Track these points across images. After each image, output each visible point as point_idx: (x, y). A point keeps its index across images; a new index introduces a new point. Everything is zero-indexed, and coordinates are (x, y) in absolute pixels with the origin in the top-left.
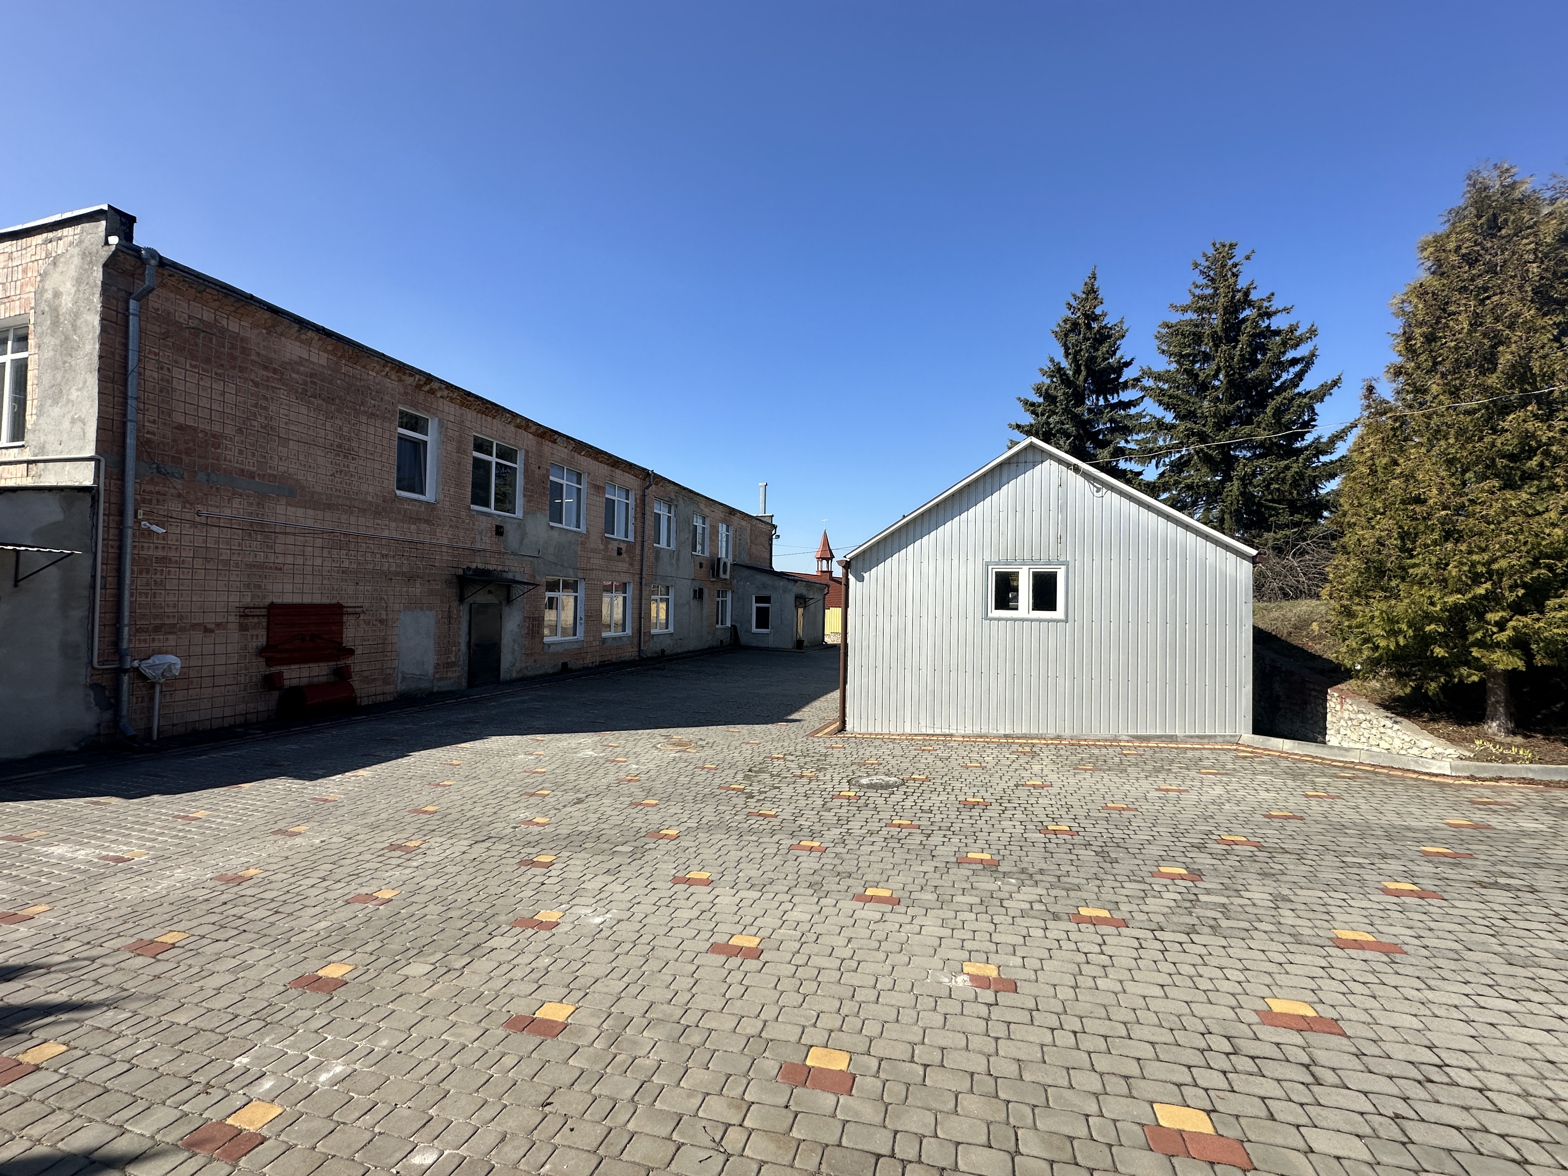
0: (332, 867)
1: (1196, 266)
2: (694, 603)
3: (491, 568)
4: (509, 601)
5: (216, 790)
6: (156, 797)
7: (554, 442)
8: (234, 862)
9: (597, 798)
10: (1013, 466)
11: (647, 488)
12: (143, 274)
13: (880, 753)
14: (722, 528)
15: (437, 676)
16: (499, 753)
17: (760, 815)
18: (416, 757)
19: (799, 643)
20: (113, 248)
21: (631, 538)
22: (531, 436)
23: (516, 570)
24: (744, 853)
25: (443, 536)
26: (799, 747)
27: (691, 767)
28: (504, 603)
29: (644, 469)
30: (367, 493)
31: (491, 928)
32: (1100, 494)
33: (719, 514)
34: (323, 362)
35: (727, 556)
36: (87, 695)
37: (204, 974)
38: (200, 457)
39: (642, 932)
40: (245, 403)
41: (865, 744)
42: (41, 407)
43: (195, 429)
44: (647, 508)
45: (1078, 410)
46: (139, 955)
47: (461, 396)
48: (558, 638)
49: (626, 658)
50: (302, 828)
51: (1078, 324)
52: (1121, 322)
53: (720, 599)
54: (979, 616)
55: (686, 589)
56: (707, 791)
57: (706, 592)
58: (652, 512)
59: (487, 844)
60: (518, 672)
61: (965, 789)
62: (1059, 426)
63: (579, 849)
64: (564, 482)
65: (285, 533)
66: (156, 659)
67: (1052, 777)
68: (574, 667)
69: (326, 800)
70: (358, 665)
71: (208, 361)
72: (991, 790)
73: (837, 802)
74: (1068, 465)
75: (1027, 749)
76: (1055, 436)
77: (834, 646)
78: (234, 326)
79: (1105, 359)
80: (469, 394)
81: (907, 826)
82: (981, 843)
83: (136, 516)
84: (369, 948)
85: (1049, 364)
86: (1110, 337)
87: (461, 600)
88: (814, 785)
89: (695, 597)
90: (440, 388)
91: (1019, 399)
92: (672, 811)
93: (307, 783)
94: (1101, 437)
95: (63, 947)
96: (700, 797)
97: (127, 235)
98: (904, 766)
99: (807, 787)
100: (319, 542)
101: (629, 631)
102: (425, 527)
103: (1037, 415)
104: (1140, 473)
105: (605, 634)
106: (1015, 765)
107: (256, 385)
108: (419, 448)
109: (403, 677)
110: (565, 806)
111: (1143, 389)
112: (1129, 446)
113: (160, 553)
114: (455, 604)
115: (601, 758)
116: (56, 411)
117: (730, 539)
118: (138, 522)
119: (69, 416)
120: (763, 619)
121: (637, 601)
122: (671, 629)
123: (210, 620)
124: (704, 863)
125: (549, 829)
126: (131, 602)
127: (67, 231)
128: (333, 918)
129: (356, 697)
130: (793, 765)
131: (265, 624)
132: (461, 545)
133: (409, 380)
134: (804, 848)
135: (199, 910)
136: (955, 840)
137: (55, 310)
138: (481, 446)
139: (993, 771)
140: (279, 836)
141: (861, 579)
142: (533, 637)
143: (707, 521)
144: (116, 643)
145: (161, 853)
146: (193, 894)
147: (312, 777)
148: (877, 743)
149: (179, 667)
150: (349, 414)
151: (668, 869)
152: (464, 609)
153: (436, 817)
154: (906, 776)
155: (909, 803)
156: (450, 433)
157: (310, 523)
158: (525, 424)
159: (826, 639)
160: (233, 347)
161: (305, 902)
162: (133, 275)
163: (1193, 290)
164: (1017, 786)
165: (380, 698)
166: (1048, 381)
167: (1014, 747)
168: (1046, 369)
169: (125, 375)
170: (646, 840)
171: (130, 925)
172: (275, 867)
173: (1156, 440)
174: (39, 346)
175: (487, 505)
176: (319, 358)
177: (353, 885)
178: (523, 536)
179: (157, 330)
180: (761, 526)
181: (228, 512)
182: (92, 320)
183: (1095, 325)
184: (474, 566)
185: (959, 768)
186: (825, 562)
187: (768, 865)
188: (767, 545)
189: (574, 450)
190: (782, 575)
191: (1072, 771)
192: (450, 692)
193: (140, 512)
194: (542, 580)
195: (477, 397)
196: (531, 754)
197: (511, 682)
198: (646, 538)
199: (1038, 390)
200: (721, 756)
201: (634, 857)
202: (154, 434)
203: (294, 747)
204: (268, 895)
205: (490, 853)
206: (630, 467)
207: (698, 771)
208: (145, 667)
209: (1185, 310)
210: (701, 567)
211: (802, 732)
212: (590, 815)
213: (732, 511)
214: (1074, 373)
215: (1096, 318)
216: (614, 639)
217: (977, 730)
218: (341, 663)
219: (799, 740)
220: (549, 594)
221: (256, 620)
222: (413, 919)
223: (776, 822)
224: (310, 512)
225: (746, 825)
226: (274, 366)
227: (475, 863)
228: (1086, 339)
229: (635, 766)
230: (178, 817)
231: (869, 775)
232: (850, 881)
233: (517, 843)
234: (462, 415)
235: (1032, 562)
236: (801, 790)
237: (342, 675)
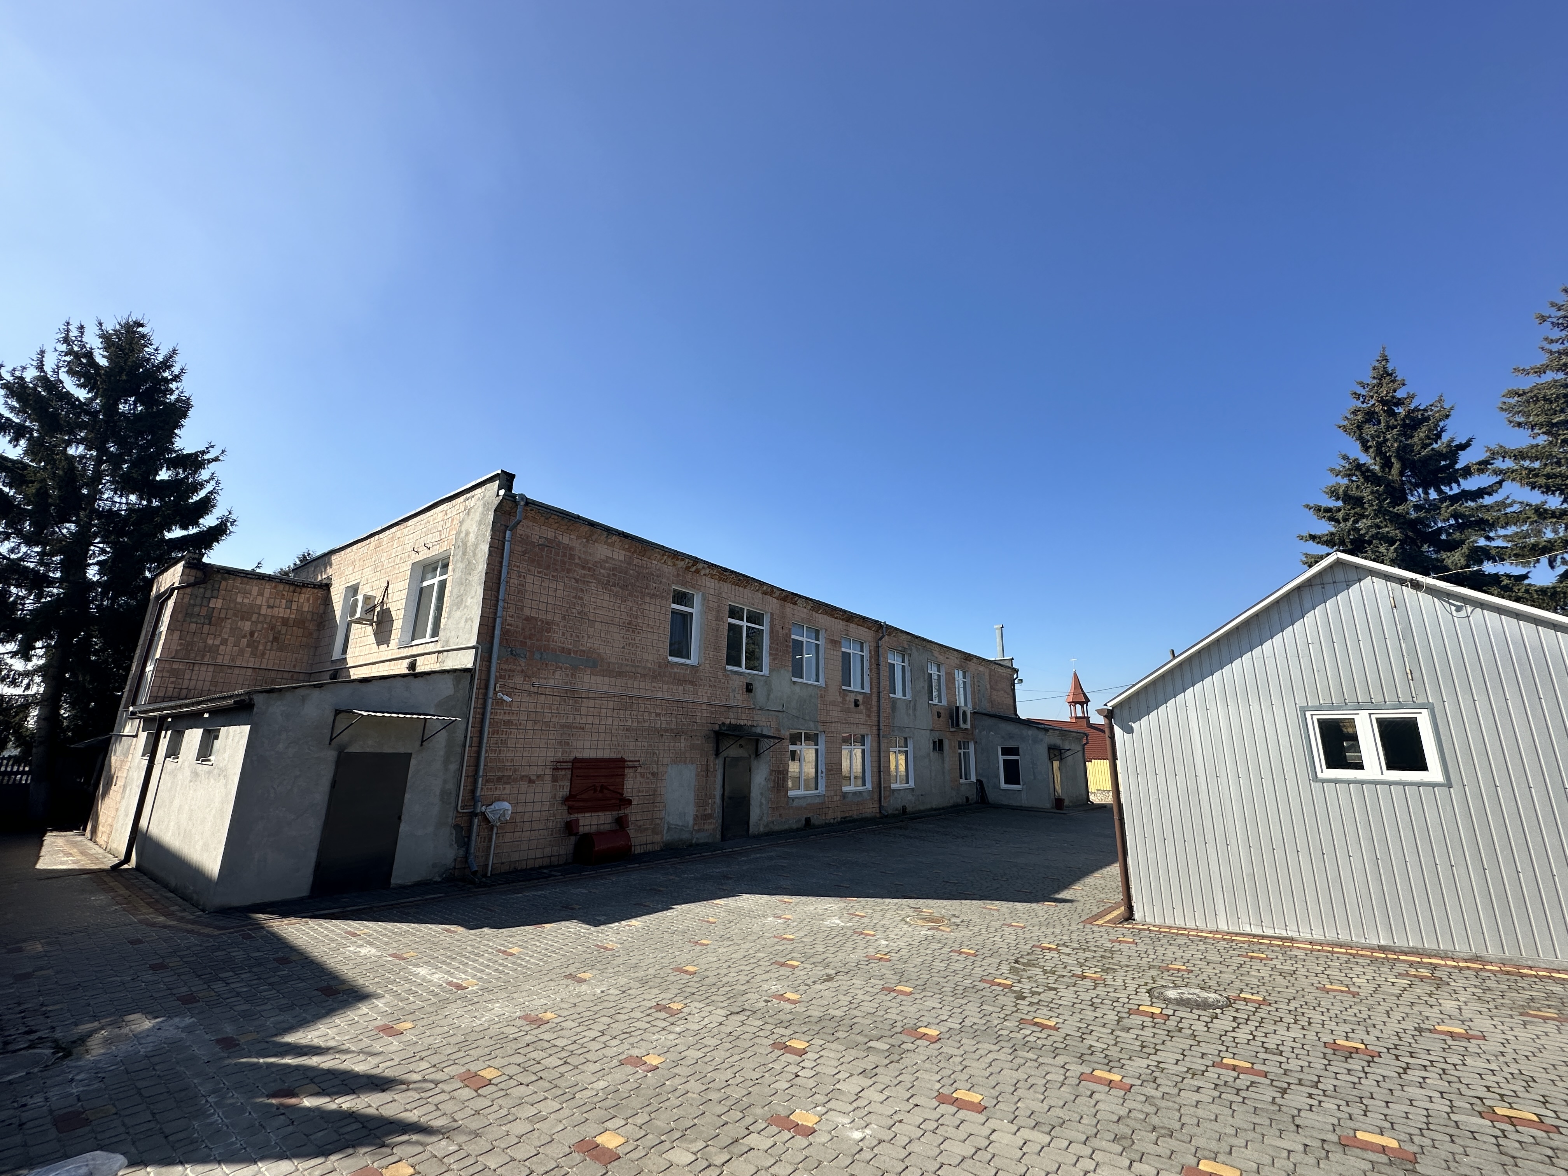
0: (609, 1020)
1: (1543, 319)
2: (934, 756)
3: (742, 723)
4: (757, 755)
5: (527, 928)
6: (486, 930)
7: (795, 604)
8: (535, 1003)
9: (846, 978)
10: (1317, 589)
11: (881, 639)
12: (516, 512)
13: (1187, 955)
14: (959, 675)
15: (696, 828)
16: (750, 913)
17: (1036, 1024)
18: (679, 910)
19: (1059, 803)
20: (501, 498)
21: (867, 690)
22: (775, 600)
23: (764, 724)
24: (1021, 1075)
25: (703, 695)
26: (1074, 936)
27: (946, 950)
28: (753, 756)
29: (877, 622)
30: (647, 661)
31: (749, 1120)
32: (1463, 613)
33: (954, 660)
34: (622, 558)
35: (966, 705)
36: (452, 834)
37: (511, 1118)
38: (537, 640)
39: (907, 1162)
40: (569, 596)
41: (1164, 941)
42: (450, 613)
43: (536, 619)
44: (881, 659)
45: (1400, 509)
46: (467, 1086)
47: (719, 572)
48: (801, 792)
49: (867, 815)
50: (587, 976)
51: (1374, 412)
52: (1440, 401)
53: (962, 751)
54: (1303, 776)
55: (925, 740)
56: (967, 982)
57: (946, 743)
58: (886, 662)
59: (741, 1017)
60: (766, 826)
61: (1332, 1025)
62: (1374, 531)
63: (831, 1038)
64: (804, 639)
65: (589, 698)
66: (496, 806)
67: (1482, 1024)
68: (817, 823)
69: (606, 948)
70: (634, 814)
71: (548, 568)
72: (1375, 1032)
73: (1136, 1020)
74: (1402, 581)
75: (1425, 972)
76: (1370, 543)
77: (1102, 807)
78: (565, 540)
79: (1425, 446)
80: (726, 570)
81: (1246, 1071)
82: (1375, 1118)
83: (495, 689)
84: (639, 1120)
85: (1343, 462)
86: (1428, 419)
87: (717, 754)
88: (1100, 990)
89: (934, 749)
90: (703, 568)
91: (1307, 506)
92: (930, 1003)
93: (593, 928)
94: (1444, 537)
95: (419, 1067)
96: (960, 990)
97: (509, 488)
98: (1227, 977)
99: (1093, 993)
100: (611, 705)
101: (869, 786)
102: (690, 688)
103: (1337, 521)
104: (1525, 577)
105: (845, 789)
106: (1407, 997)
107: (577, 581)
108: (686, 618)
109: (669, 828)
110: (814, 982)
111: (1496, 472)
112: (1494, 544)
113: (507, 717)
114: (712, 757)
115: (850, 928)
116: (458, 614)
117: (968, 686)
118: (496, 693)
119: (464, 618)
120: (1012, 773)
121: (875, 754)
122: (912, 784)
123: (534, 771)
124: (973, 1080)
125: (800, 1008)
126: (486, 758)
127: (478, 491)
128: (609, 1078)
129: (631, 846)
130: (1070, 961)
131: (569, 776)
132: (717, 702)
133: (681, 564)
134: (1099, 1081)
135: (511, 1047)
136: (1330, 1105)
137: (465, 544)
138: (735, 613)
139: (1371, 1001)
140: (569, 981)
141: (1130, 731)
142: (779, 791)
143: (942, 669)
144: (473, 791)
145: (486, 985)
146: (506, 1030)
147: (595, 922)
148: (1181, 941)
149: (510, 812)
150: (637, 597)
151: (930, 1081)
152: (719, 762)
153: (695, 979)
154: (1233, 994)
155: (1243, 1035)
156: (711, 604)
157: (605, 688)
158: (770, 590)
159: (1092, 798)
160: (564, 555)
161: (588, 1056)
162: (510, 514)
163: (1548, 346)
164: (1420, 1030)
165: (649, 848)
166: (1346, 481)
167: (1401, 968)
168: (1339, 468)
169: (499, 584)
170: (904, 1038)
171: (462, 1054)
172: (566, 1013)
173: (1539, 533)
174: (454, 570)
175: (740, 666)
176: (619, 555)
177: (626, 1046)
178: (769, 691)
179: (520, 549)
180: (1000, 670)
181: (552, 682)
182: (485, 548)
183: (1401, 411)
184: (727, 722)
185: (1312, 989)
186: (1078, 706)
187: (1056, 1097)
188: (1009, 691)
189: (813, 609)
190: (1030, 723)
191: (1518, 1019)
192: (706, 844)
193: (498, 685)
194: (786, 733)
195: (732, 572)
196: (780, 917)
197: (759, 837)
198: (882, 689)
199: (1333, 493)
200: (979, 940)
201: (892, 1057)
202: (511, 625)
203: (584, 891)
204: (561, 1043)
205: (746, 1028)
206: (863, 620)
207: (955, 956)
208: (488, 811)
209: (1541, 371)
210: (939, 716)
211: (1076, 916)
212: (841, 997)
213: (968, 657)
214: (1382, 468)
215: (1399, 402)
216: (855, 793)
217: (1331, 936)
218: (621, 813)
219: (1074, 927)
220: (792, 748)
221: (563, 772)
222: (677, 1094)
223: (1058, 1036)
224: (607, 679)
225: (1019, 1036)
226: (590, 565)
227: (731, 1038)
228: (1389, 427)
229: (884, 942)
230: (499, 951)
231: (1176, 986)
232: (1173, 1144)
233: (770, 1020)
234: (720, 588)
235: (1372, 706)
236: (1086, 996)
237: (621, 823)
